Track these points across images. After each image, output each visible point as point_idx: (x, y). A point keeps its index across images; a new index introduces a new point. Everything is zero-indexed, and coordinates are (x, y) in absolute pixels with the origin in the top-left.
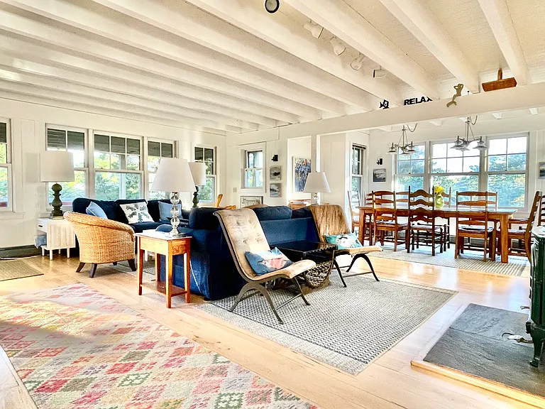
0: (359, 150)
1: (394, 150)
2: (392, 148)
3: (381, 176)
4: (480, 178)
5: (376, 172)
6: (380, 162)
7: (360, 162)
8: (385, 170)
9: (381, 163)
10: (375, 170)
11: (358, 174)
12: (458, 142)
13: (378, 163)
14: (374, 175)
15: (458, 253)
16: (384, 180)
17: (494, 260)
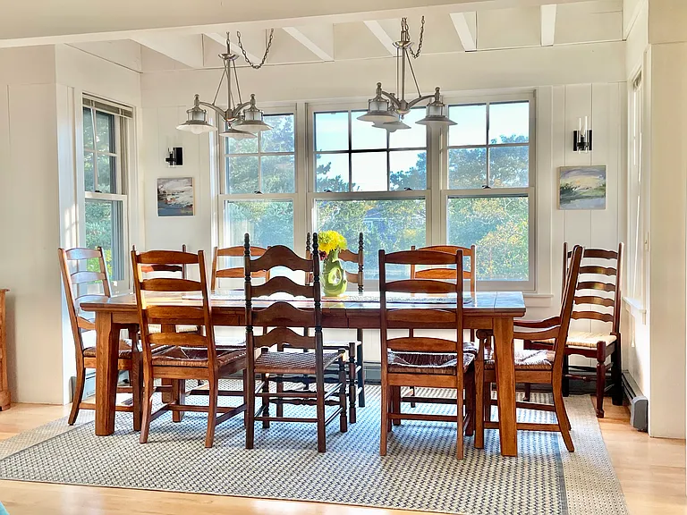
0: (111, 118)
1: (201, 118)
2: (196, 111)
3: (182, 199)
4: (429, 207)
5: (166, 187)
6: (177, 157)
7: (118, 155)
8: (190, 180)
9: (179, 162)
10: (161, 181)
11: (113, 191)
12: (378, 100)
13: (170, 160)
14: (161, 196)
15: (390, 430)
16: (188, 210)
17: (481, 445)
